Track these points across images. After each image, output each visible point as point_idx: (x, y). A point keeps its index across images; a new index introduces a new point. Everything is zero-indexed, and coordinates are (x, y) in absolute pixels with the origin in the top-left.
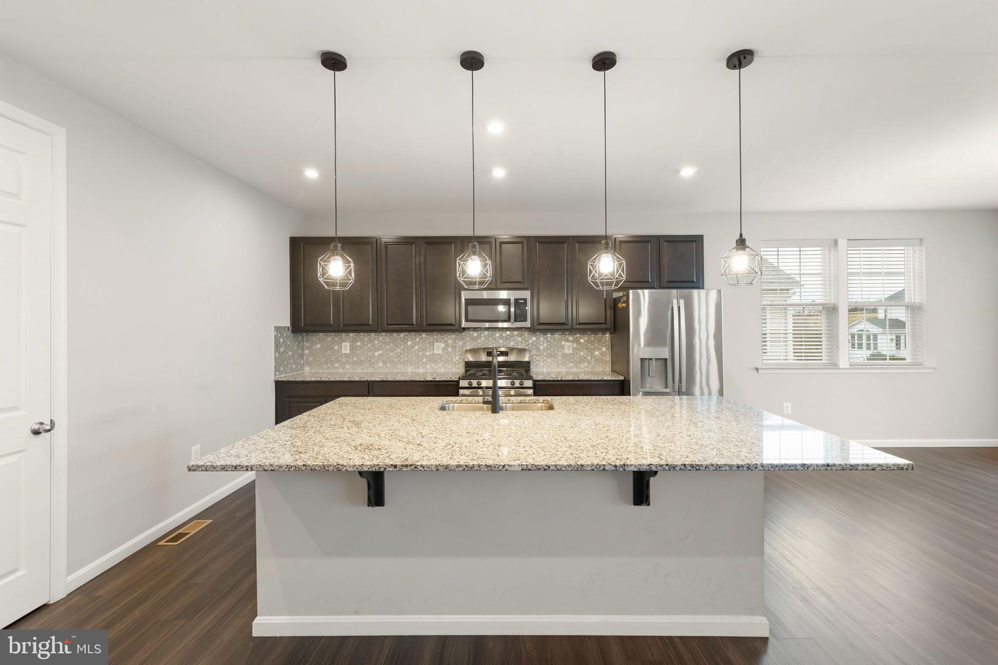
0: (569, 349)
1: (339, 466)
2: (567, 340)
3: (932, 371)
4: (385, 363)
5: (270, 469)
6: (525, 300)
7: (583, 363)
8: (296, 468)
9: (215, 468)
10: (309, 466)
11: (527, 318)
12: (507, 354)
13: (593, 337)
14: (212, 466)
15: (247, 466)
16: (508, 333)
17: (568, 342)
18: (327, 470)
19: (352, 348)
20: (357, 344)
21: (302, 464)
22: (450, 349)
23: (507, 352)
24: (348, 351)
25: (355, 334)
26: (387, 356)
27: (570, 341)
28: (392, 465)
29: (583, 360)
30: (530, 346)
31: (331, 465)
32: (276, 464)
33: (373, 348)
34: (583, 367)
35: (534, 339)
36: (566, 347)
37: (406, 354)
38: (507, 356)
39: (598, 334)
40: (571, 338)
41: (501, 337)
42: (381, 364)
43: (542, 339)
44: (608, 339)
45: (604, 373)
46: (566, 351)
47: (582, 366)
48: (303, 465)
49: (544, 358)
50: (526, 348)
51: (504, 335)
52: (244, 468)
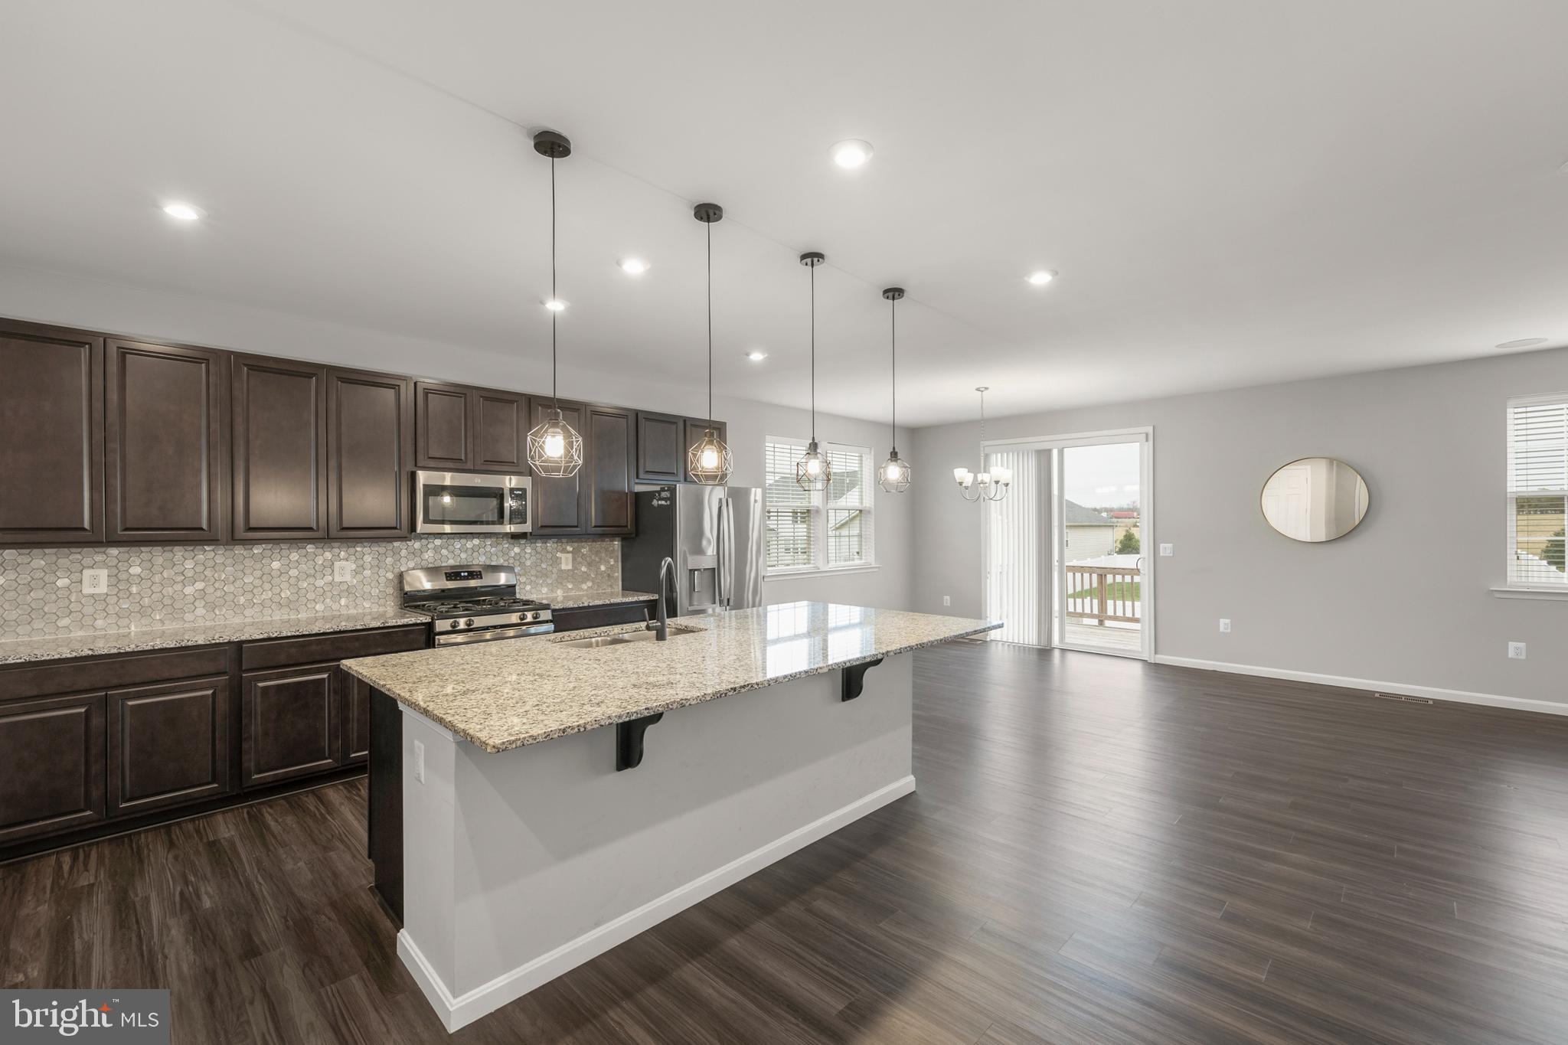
0: (567, 564)
1: (683, 701)
2: (564, 551)
3: (877, 570)
4: (212, 607)
5: (607, 723)
6: (524, 490)
7: (585, 583)
8: (637, 714)
9: (535, 739)
10: (652, 709)
11: (526, 518)
12: (481, 575)
13: (597, 545)
14: (530, 736)
15: (578, 726)
16: (476, 541)
17: (565, 553)
18: (671, 709)
19: (115, 580)
20: (132, 571)
21: (644, 708)
22: (367, 573)
23: (480, 571)
24: (103, 588)
25: (122, 549)
26: (219, 593)
27: (568, 552)
28: (732, 689)
29: (585, 578)
30: (511, 561)
31: (674, 702)
32: (614, 715)
33: (180, 578)
34: (586, 588)
35: (517, 550)
36: (563, 561)
37: (267, 586)
38: (482, 578)
39: (604, 541)
40: (570, 548)
41: (463, 549)
42: (200, 611)
43: (528, 550)
44: (616, 547)
45: (612, 594)
46: (564, 567)
47: (584, 586)
48: (646, 709)
49: (532, 578)
50: (504, 565)
51: (469, 545)
52: (574, 729)
